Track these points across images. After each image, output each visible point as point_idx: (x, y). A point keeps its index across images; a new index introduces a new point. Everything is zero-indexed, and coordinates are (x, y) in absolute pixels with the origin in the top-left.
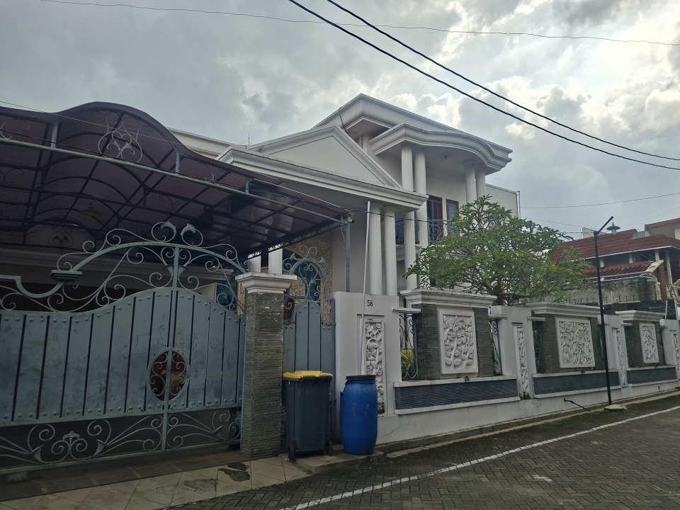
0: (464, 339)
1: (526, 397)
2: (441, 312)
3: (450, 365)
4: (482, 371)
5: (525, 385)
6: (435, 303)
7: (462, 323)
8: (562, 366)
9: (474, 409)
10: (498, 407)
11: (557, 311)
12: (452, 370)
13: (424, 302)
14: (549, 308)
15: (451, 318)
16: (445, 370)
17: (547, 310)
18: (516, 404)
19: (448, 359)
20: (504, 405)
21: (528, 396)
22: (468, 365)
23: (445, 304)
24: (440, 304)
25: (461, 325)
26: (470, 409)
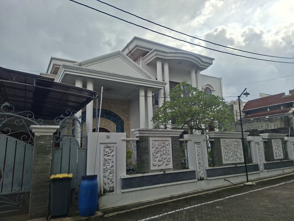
0: (165, 152)
1: (201, 179)
2: (151, 139)
3: (156, 165)
4: (175, 167)
5: (201, 173)
6: (147, 135)
7: (164, 144)
8: (224, 162)
9: (168, 187)
10: (184, 185)
11: (221, 136)
12: (157, 168)
13: (141, 135)
14: (216, 134)
15: (157, 142)
16: (152, 168)
17: (215, 135)
18: (195, 183)
19: (154, 162)
20: (188, 184)
21: (203, 178)
22: (166, 165)
23: (153, 135)
24: (150, 135)
25: (163, 145)
26: (166, 187)
